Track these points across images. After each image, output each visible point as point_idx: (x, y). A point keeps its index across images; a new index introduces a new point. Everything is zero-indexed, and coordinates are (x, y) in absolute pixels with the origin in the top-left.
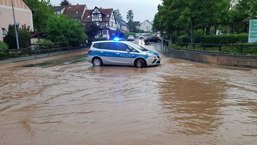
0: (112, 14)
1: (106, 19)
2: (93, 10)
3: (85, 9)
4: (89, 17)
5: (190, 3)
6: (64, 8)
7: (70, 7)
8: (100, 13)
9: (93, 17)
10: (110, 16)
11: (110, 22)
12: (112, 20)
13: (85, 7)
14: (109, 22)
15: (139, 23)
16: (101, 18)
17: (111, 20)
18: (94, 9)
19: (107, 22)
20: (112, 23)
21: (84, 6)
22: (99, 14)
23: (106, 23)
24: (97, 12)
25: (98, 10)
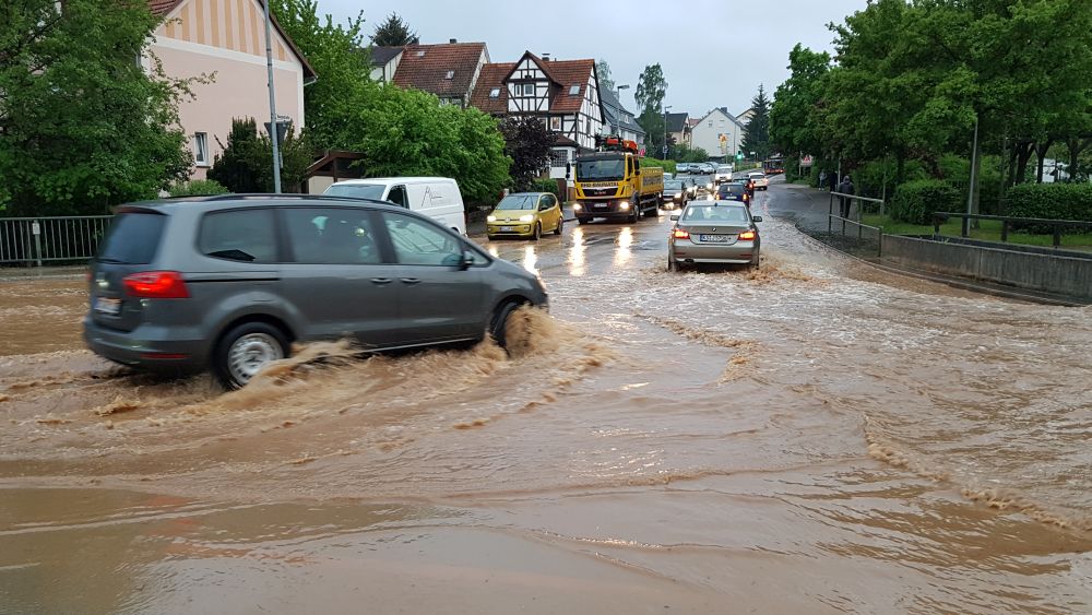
0: (592, 81)
1: (566, 105)
2: (516, 67)
3: (483, 60)
4: (496, 92)
5: (977, 49)
6: (399, 57)
7: (421, 54)
8: (541, 80)
9: (513, 93)
10: (582, 91)
11: (580, 117)
12: (589, 108)
13: (483, 54)
14: (577, 115)
15: (687, 122)
16: (546, 101)
17: (585, 108)
18: (521, 62)
19: (572, 114)
20: (589, 118)
21: (478, 48)
22: (538, 84)
23: (566, 118)
24: (531, 73)
25: (536, 67)
